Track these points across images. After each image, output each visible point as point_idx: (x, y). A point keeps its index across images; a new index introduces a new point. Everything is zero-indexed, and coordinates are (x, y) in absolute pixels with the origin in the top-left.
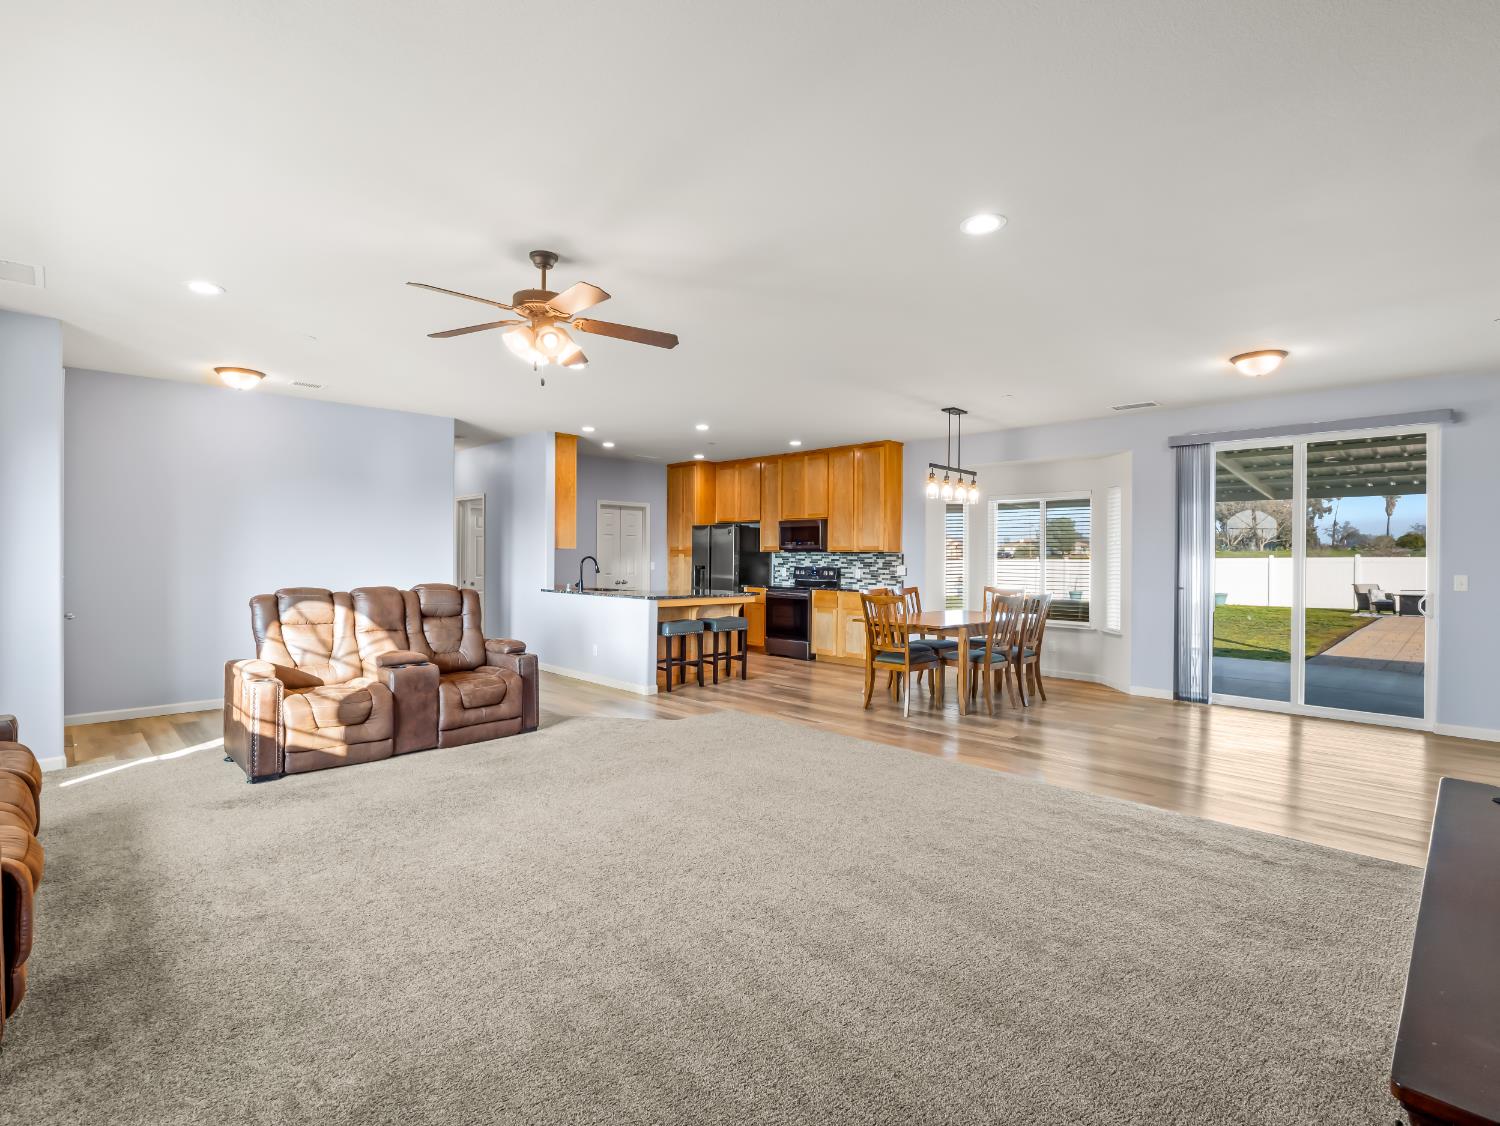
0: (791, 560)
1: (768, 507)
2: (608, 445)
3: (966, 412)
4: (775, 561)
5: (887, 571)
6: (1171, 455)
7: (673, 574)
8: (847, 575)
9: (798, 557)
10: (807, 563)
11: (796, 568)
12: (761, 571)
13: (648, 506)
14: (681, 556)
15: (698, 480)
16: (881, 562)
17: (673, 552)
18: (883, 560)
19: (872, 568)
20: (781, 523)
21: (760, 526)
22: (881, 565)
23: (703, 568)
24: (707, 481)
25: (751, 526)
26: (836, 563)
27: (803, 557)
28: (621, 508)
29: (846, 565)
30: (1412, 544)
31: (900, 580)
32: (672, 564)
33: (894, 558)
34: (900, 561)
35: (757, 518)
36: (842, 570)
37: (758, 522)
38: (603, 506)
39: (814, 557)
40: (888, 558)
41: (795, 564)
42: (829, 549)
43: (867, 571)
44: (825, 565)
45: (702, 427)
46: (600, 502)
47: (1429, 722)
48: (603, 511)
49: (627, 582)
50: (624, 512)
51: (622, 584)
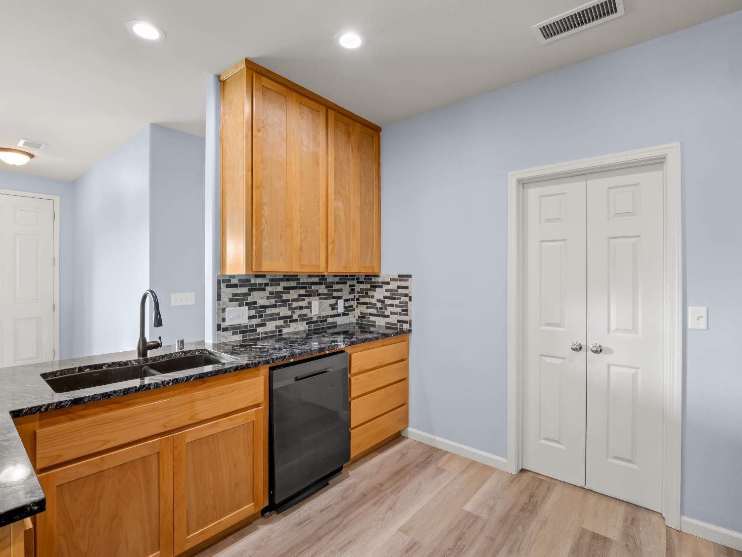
48: (533, 193)
49: (610, 351)
50: (598, 184)
51: (590, 353)
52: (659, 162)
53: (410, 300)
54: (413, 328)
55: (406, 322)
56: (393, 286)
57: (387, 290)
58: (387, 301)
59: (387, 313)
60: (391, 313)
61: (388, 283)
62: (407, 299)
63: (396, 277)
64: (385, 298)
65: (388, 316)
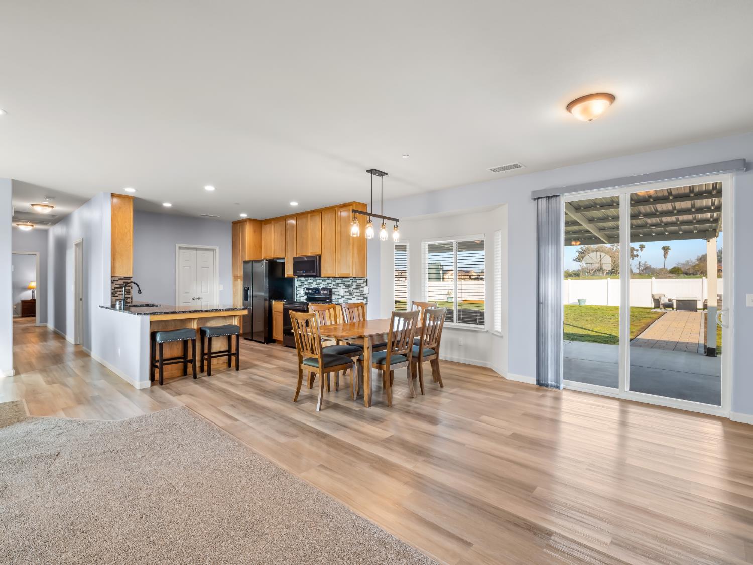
0: (306, 283)
1: (289, 248)
2: (167, 205)
3: (386, 174)
4: (297, 284)
5: (358, 290)
6: (533, 205)
7: (235, 292)
8: (336, 293)
9: (309, 281)
10: (314, 285)
11: (308, 289)
12: (289, 290)
13: (217, 249)
14: (239, 280)
15: (248, 231)
16: (355, 284)
17: (236, 278)
18: (356, 283)
19: (350, 288)
20: (294, 258)
21: (285, 261)
22: (355, 286)
23: (249, 288)
24: (254, 232)
25: (278, 261)
26: (330, 285)
27: (312, 281)
28: (196, 249)
29: (335, 286)
30: (697, 270)
31: (366, 296)
32: (235, 285)
33: (362, 281)
34: (366, 283)
35: (283, 256)
36: (333, 290)
37: (284, 259)
38: (180, 248)
39: (318, 281)
40: (359, 281)
41: (307, 286)
42: (322, 276)
43: (347, 290)
44: (324, 286)
45: (210, 188)
46: (177, 246)
47: (725, 410)
48: (182, 251)
49: (202, 298)
50: (199, 252)
51: (197, 300)
52: (214, 250)
53: (131, 288)
54: (133, 300)
55: (129, 298)
56: (121, 282)
57: (116, 284)
58: (116, 289)
59: (116, 294)
60: (120, 294)
61: (118, 281)
62: (130, 288)
63: (123, 278)
64: (115, 288)
65: (118, 296)
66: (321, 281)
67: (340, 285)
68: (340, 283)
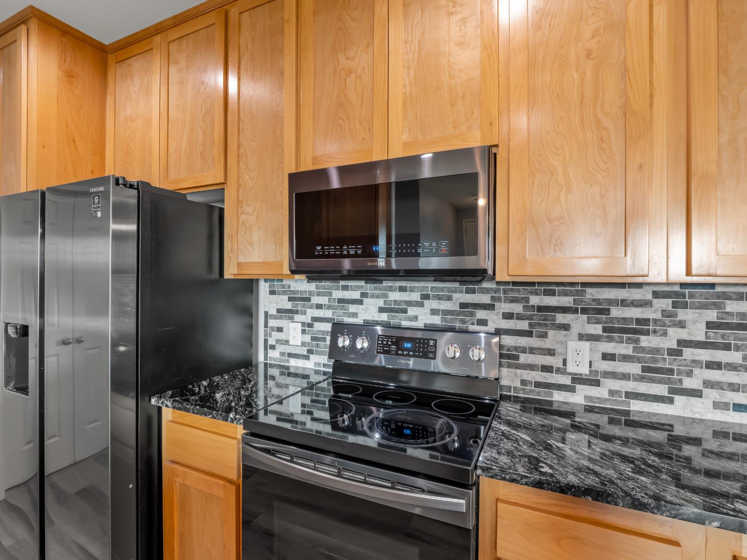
4: (268, 302)
9: (338, 294)
11: (339, 328)
20: (293, 178)
27: (356, 295)
29: (524, 325)
41: (328, 314)
66: (415, 297)
67: (560, 318)
68: (564, 310)
